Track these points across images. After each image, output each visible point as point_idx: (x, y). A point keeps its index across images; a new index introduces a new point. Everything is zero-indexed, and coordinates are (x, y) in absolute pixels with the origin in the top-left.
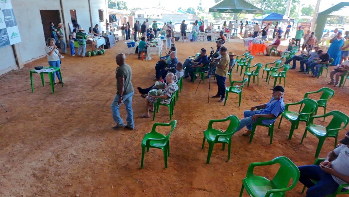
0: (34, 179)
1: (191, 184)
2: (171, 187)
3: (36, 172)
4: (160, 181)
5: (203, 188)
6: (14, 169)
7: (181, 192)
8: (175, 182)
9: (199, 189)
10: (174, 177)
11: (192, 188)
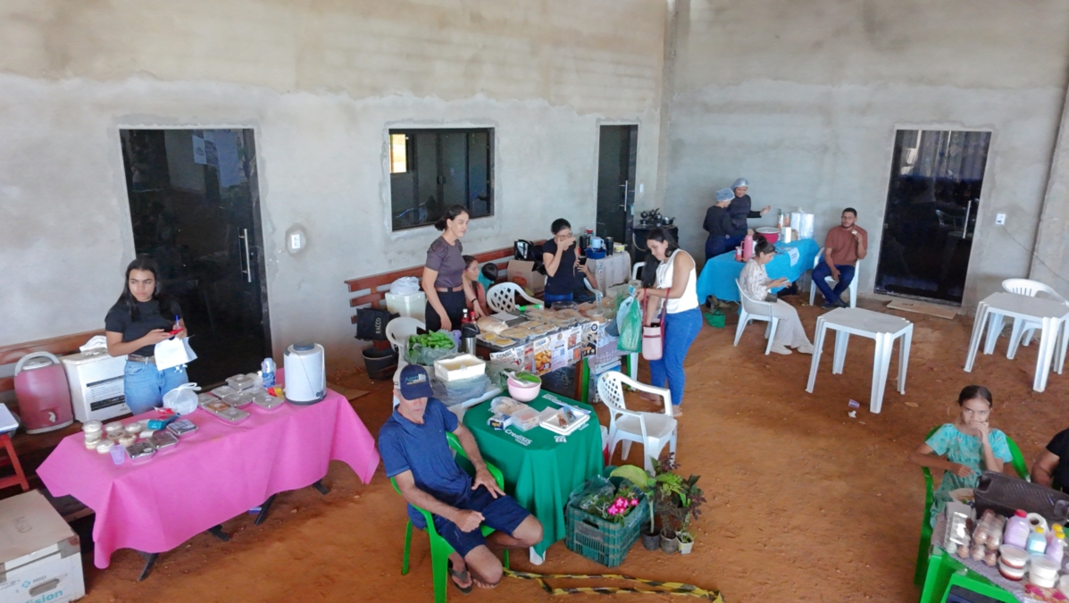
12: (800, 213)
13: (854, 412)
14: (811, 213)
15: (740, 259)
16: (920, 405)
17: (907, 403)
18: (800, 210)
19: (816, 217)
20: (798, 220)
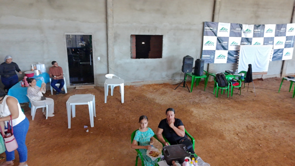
0: (246, 128)
3: (249, 126)
6: (240, 119)
12: (39, 64)
13: (88, 130)
14: (44, 64)
15: (24, 86)
16: (102, 119)
17: (98, 120)
18: (39, 63)
19: (45, 65)
20: (39, 67)
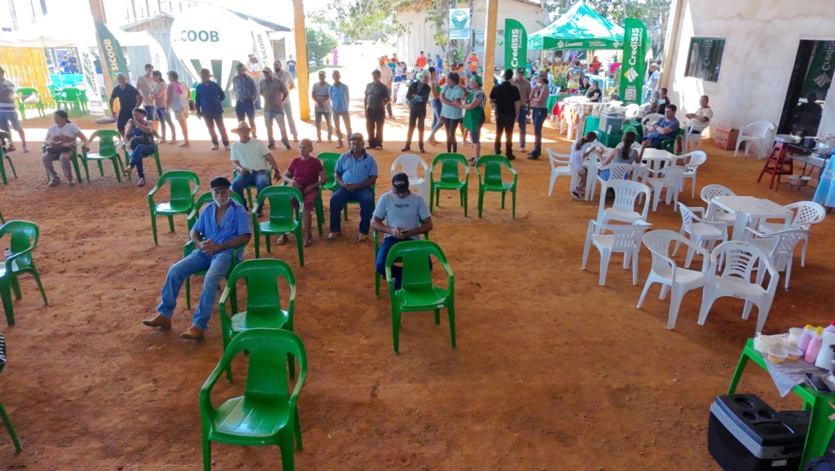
1: (357, 405)
2: (367, 437)
4: (348, 456)
5: (371, 389)
7: (381, 422)
8: (350, 431)
9: (374, 395)
10: (334, 433)
11: (369, 404)
